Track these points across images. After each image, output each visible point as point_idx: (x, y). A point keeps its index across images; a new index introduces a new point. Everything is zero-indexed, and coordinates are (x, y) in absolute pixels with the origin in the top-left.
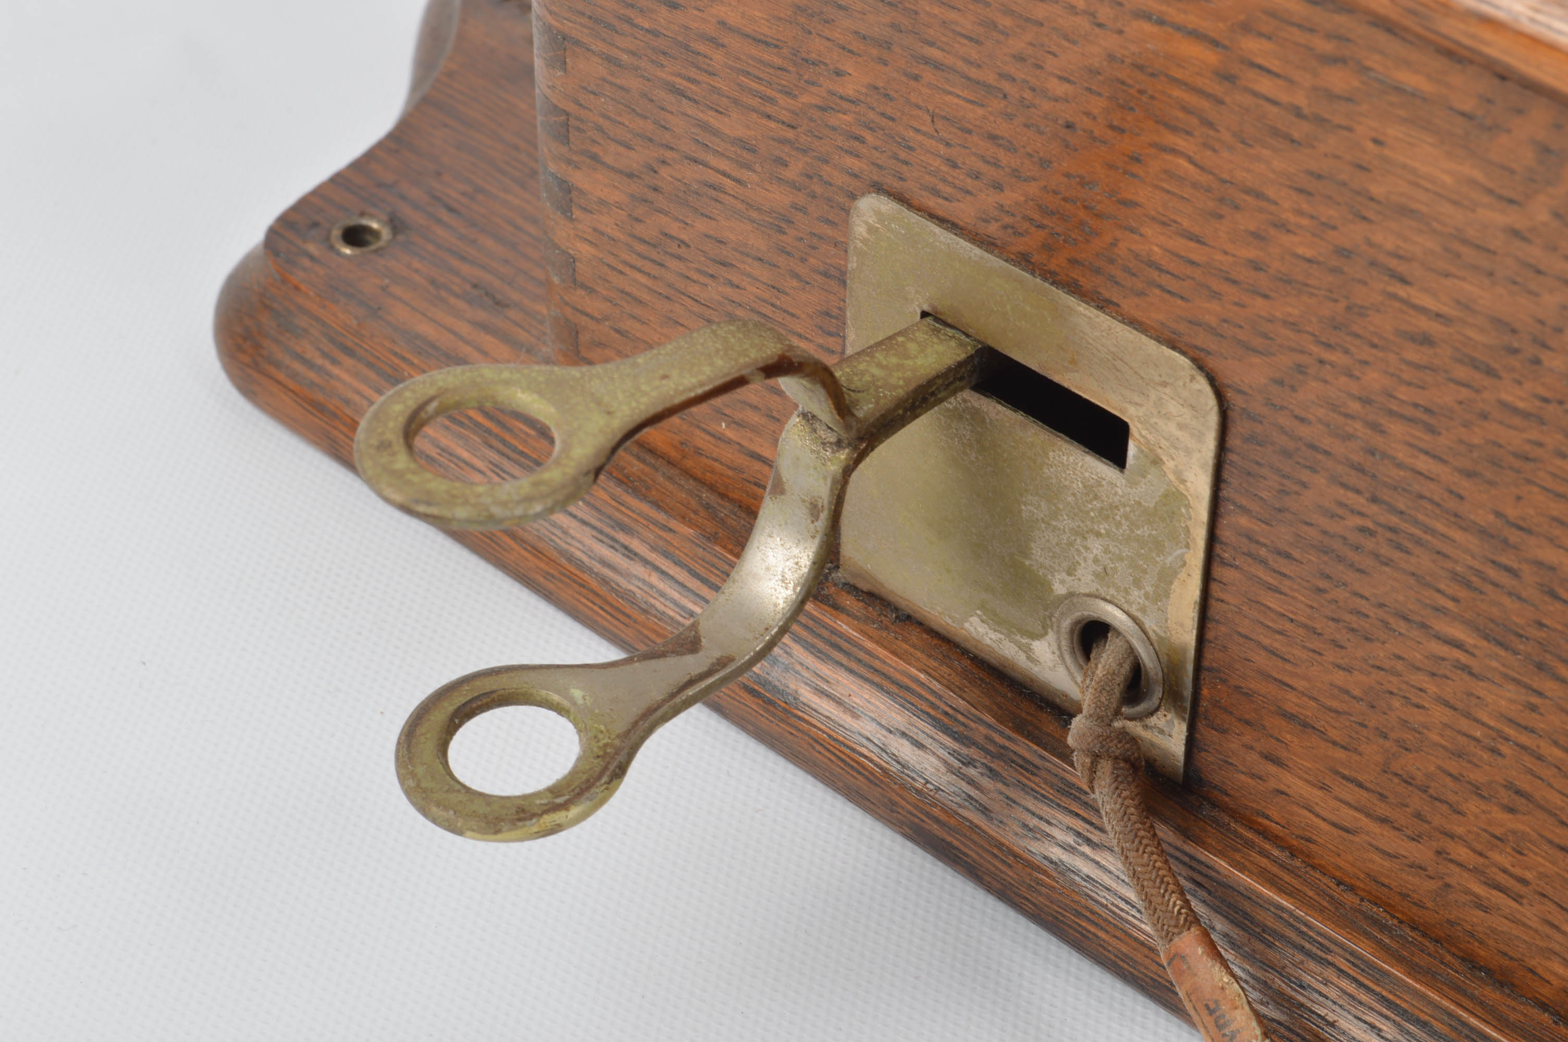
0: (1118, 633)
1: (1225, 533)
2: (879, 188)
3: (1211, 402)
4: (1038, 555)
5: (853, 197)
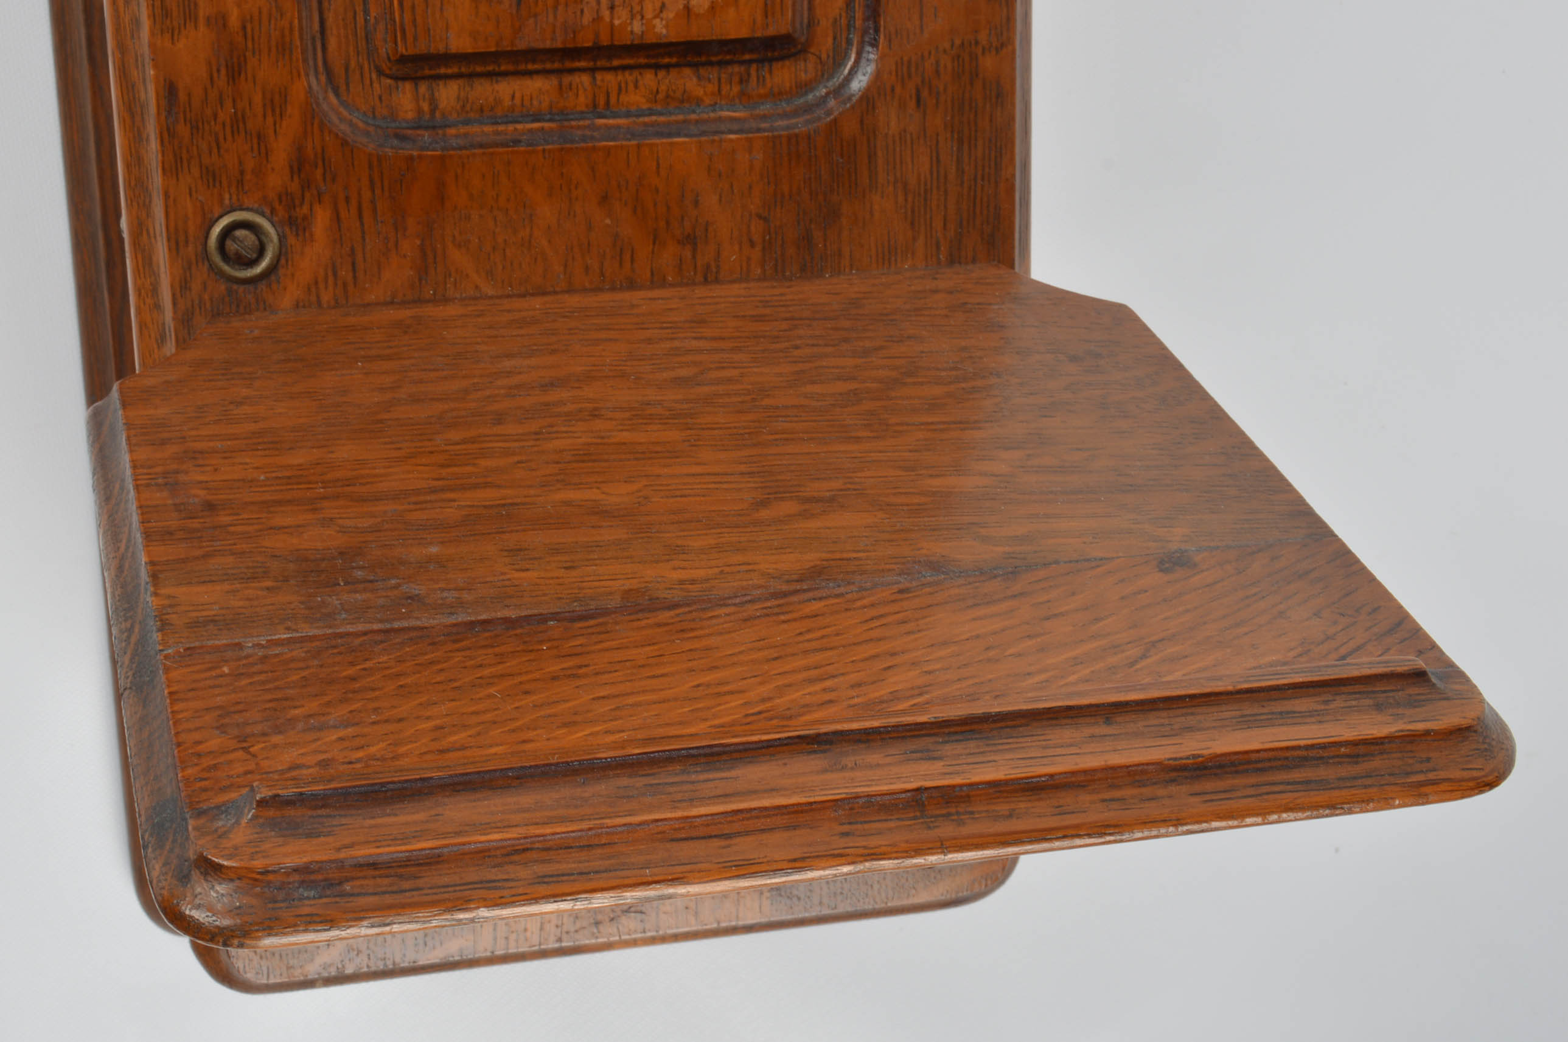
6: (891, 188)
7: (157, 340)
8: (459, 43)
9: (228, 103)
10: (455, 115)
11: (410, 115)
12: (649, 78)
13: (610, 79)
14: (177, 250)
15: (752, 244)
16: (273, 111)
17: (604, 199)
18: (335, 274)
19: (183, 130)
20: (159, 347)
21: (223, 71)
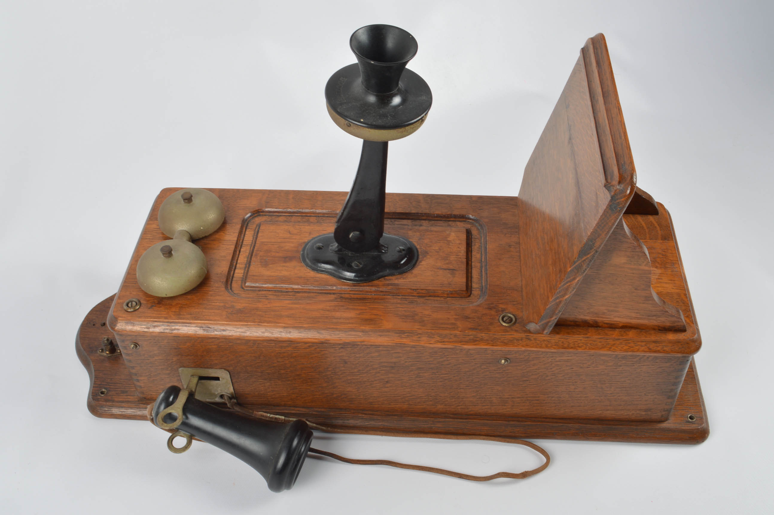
0: (225, 395)
1: (233, 382)
2: (181, 367)
3: (228, 372)
4: (213, 391)
5: (178, 369)
6: (500, 214)
7: (530, 341)
8: (464, 280)
9: (475, 319)
10: (480, 285)
11: (480, 292)
12: (473, 253)
13: (473, 259)
14: (508, 331)
15: (511, 236)
16: (476, 312)
17: (500, 259)
18: (515, 305)
19: (480, 328)
20: (532, 341)
21: (467, 320)
